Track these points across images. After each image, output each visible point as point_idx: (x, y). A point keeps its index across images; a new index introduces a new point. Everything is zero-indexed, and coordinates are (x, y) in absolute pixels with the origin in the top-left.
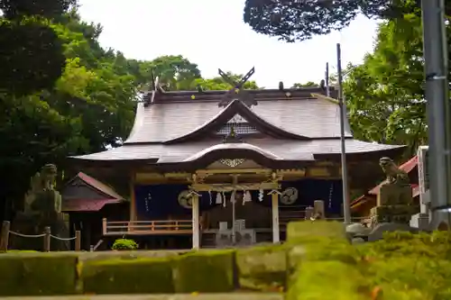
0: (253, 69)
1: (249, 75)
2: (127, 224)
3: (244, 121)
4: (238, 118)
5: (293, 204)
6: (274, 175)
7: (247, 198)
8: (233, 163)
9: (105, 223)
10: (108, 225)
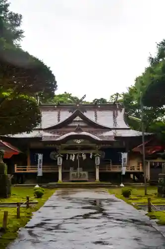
0: (85, 96)
1: (83, 98)
2: (26, 168)
3: (81, 120)
4: (78, 118)
5: (104, 158)
6: (97, 146)
7: (84, 157)
8: (79, 142)
9: (16, 167)
10: (17, 167)
